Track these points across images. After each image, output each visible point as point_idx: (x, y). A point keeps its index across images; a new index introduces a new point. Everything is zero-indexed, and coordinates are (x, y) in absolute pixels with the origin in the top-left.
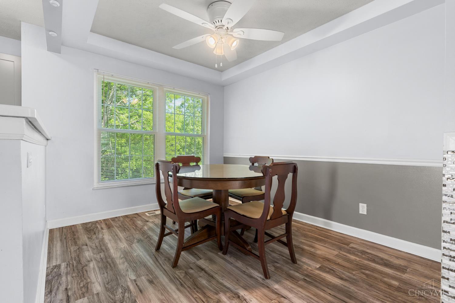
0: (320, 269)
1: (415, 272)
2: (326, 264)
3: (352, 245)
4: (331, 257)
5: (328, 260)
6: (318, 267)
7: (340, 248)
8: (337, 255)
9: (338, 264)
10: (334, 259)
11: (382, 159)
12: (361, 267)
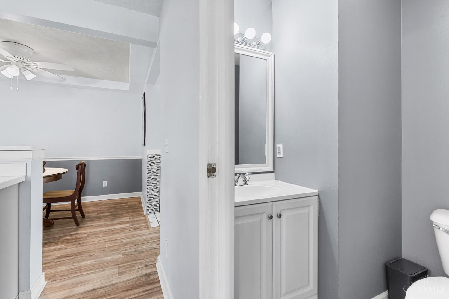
0: (97, 214)
1: (130, 202)
2: (98, 212)
3: (102, 203)
4: (98, 210)
5: (98, 211)
6: (96, 214)
7: (99, 206)
8: (100, 208)
9: (104, 210)
10: (100, 209)
11: (119, 157)
12: (114, 207)
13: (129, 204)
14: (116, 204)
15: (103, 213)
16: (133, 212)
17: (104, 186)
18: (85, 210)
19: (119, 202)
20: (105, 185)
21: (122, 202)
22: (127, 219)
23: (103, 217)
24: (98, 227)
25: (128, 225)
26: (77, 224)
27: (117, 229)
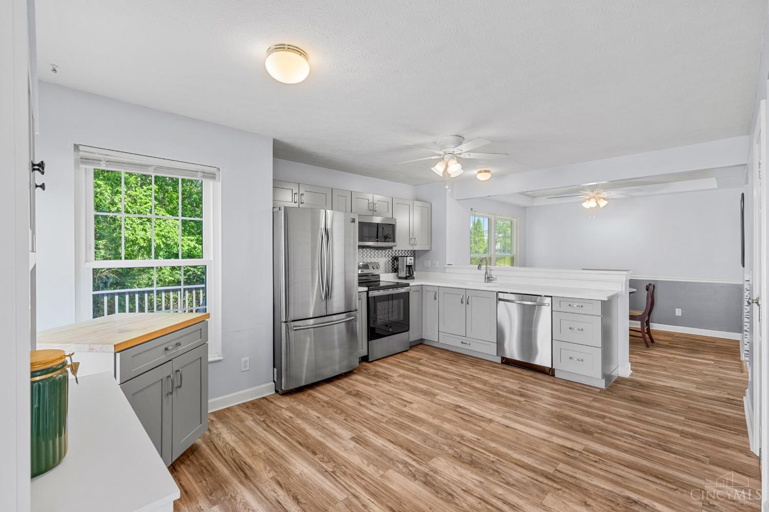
13: (716, 344)
14: (695, 340)
15: (677, 344)
16: (722, 354)
17: (677, 314)
18: (654, 336)
19: (701, 339)
20: (679, 314)
21: (705, 339)
22: (712, 357)
23: (677, 347)
24: (671, 354)
25: (713, 362)
26: (648, 346)
27: (696, 362)
